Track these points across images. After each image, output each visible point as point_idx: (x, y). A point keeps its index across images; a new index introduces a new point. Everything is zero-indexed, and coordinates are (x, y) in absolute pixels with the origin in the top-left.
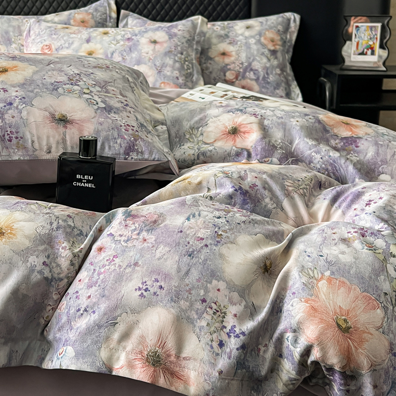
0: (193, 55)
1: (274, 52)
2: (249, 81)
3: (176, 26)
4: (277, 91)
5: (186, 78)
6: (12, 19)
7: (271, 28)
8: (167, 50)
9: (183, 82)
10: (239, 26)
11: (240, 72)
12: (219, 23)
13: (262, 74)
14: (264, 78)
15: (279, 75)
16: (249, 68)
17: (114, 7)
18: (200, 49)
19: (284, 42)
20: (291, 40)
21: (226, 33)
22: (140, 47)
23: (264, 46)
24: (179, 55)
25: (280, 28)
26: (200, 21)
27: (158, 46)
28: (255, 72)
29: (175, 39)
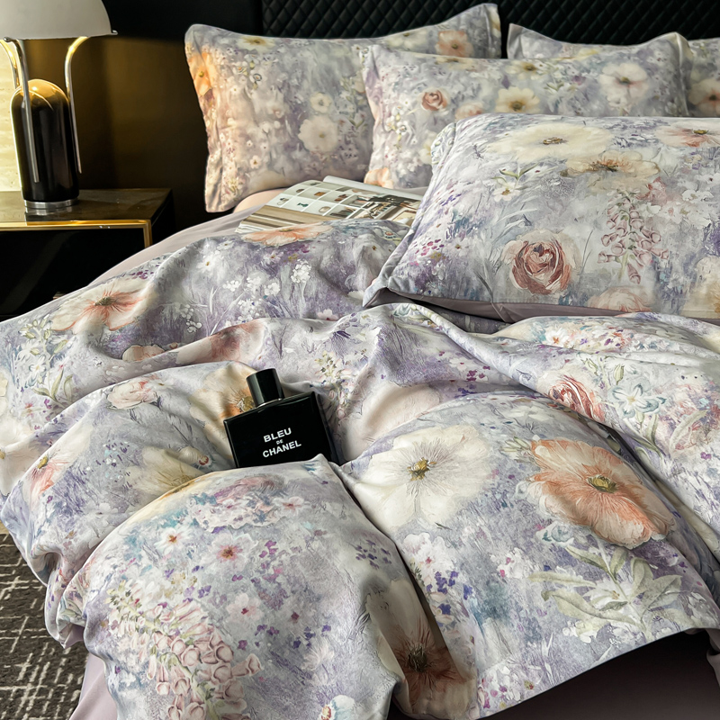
6: (330, 46)
8: (651, 95)
17: (496, 20)
21: (710, 61)
29: (657, 76)
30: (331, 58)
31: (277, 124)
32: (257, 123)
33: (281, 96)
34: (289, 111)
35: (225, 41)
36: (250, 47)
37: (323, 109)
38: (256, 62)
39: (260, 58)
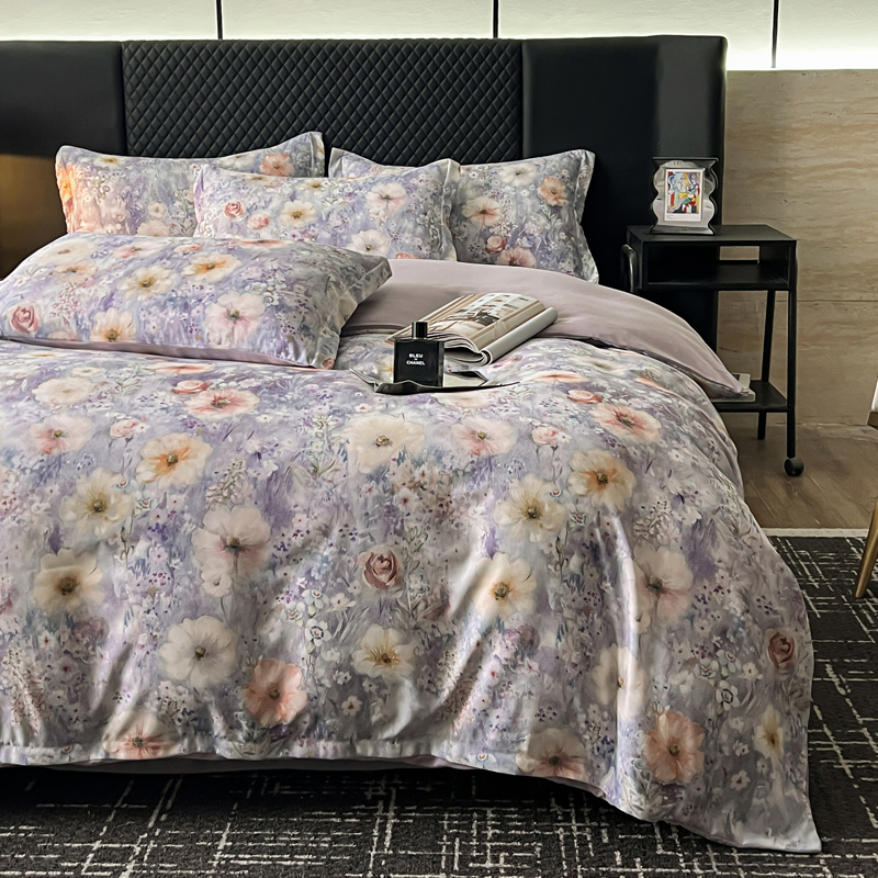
0: (441, 215)
1: (556, 209)
2: (521, 250)
3: (416, 175)
4: (563, 265)
5: (432, 247)
6: (173, 165)
7: (552, 174)
8: (405, 209)
9: (428, 253)
10: (506, 170)
11: (507, 238)
12: (477, 166)
13: (539, 240)
14: (542, 245)
15: (565, 241)
16: (521, 232)
17: (321, 144)
18: (450, 206)
19: (572, 193)
20: (582, 189)
21: (487, 182)
22: (366, 206)
23: (541, 199)
24: (422, 216)
25: (565, 173)
26: (449, 166)
27: (391, 204)
28: (530, 237)
29: (415, 194)
30: (170, 175)
31: (119, 226)
32: (102, 226)
33: (124, 204)
34: (129, 217)
35: (85, 160)
36: (104, 165)
37: (159, 215)
38: (107, 176)
39: (110, 174)
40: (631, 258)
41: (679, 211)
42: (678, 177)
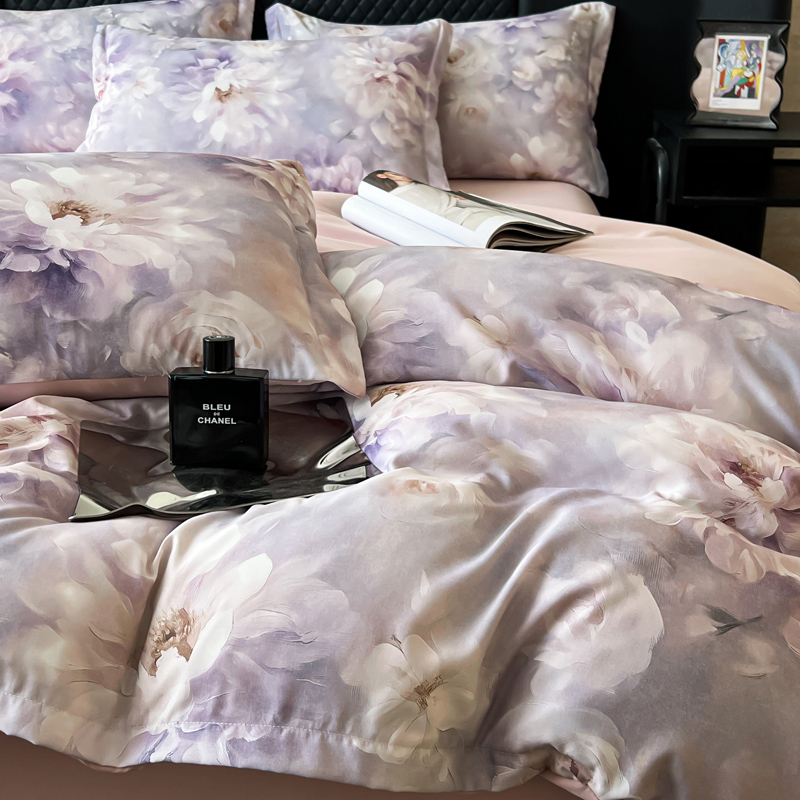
40: (661, 158)
41: (731, 94)
42: (732, 47)
